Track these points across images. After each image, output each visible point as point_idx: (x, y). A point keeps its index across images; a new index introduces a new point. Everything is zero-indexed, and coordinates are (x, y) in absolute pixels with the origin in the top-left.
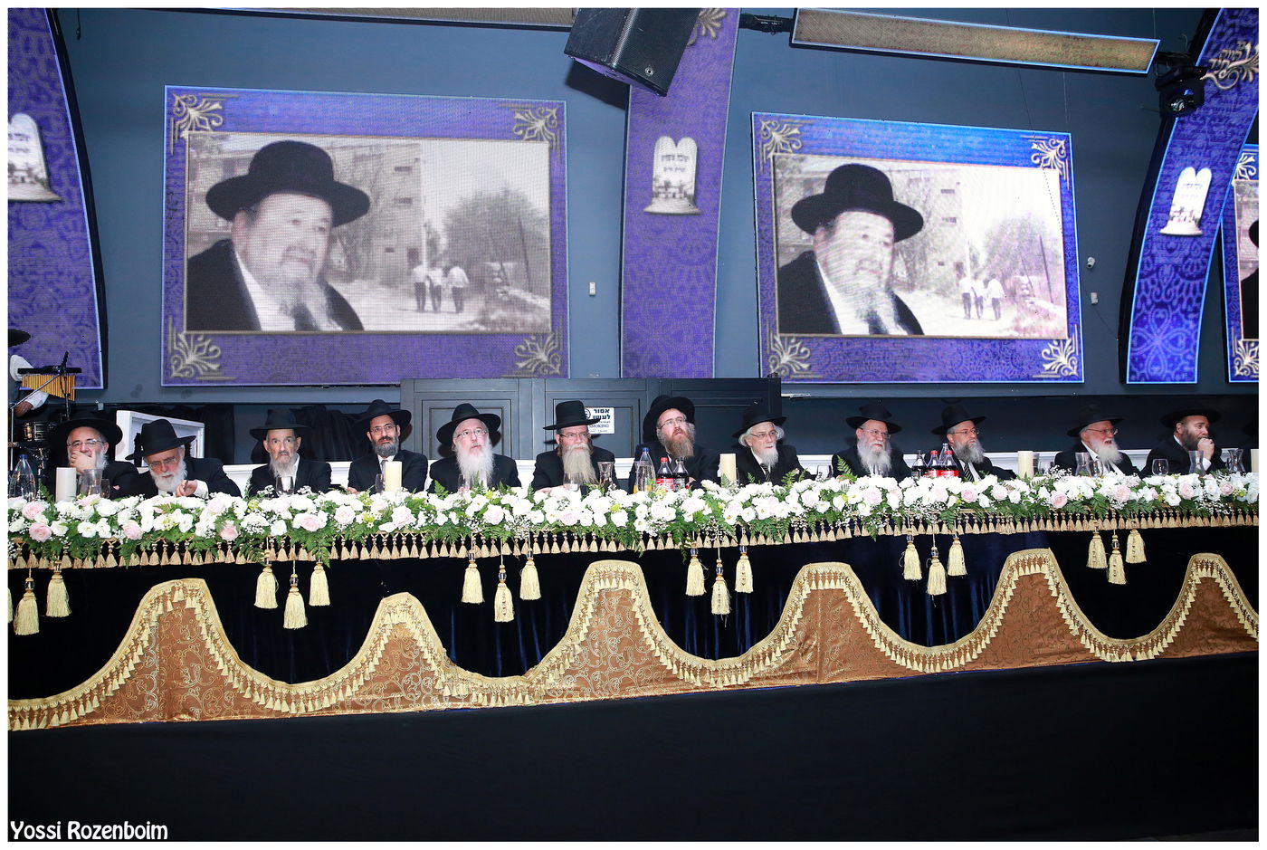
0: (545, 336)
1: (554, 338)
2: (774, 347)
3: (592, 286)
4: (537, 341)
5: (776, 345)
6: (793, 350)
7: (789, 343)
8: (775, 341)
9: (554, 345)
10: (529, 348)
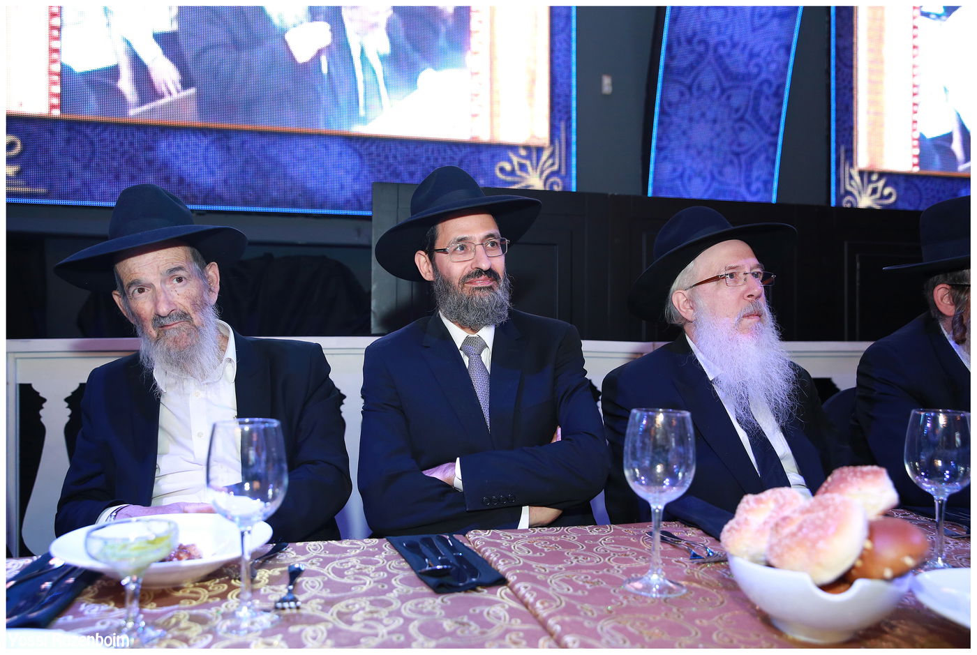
0: (540, 150)
1: (552, 155)
2: (851, 185)
3: (607, 82)
4: (528, 157)
5: (853, 183)
6: (874, 191)
7: (870, 182)
8: (851, 177)
9: (553, 164)
10: (517, 167)
